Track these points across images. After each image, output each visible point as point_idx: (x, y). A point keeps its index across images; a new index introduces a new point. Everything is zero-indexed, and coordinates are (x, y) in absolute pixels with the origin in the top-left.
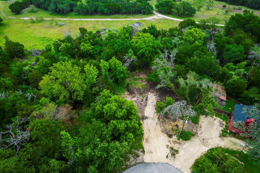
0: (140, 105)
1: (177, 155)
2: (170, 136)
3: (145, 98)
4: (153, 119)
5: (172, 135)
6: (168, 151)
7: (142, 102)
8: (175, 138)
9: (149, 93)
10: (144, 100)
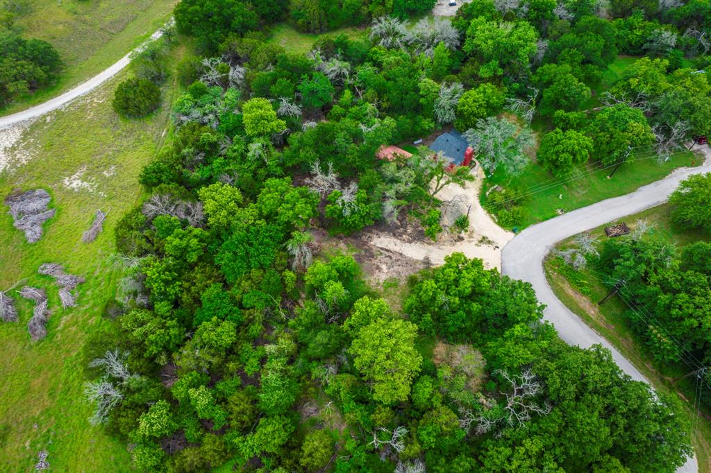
0: (399, 263)
1: (490, 239)
2: (462, 239)
3: (382, 251)
4: (430, 251)
5: (458, 236)
6: (484, 246)
7: (394, 259)
8: (463, 234)
9: (372, 243)
10: (388, 254)
